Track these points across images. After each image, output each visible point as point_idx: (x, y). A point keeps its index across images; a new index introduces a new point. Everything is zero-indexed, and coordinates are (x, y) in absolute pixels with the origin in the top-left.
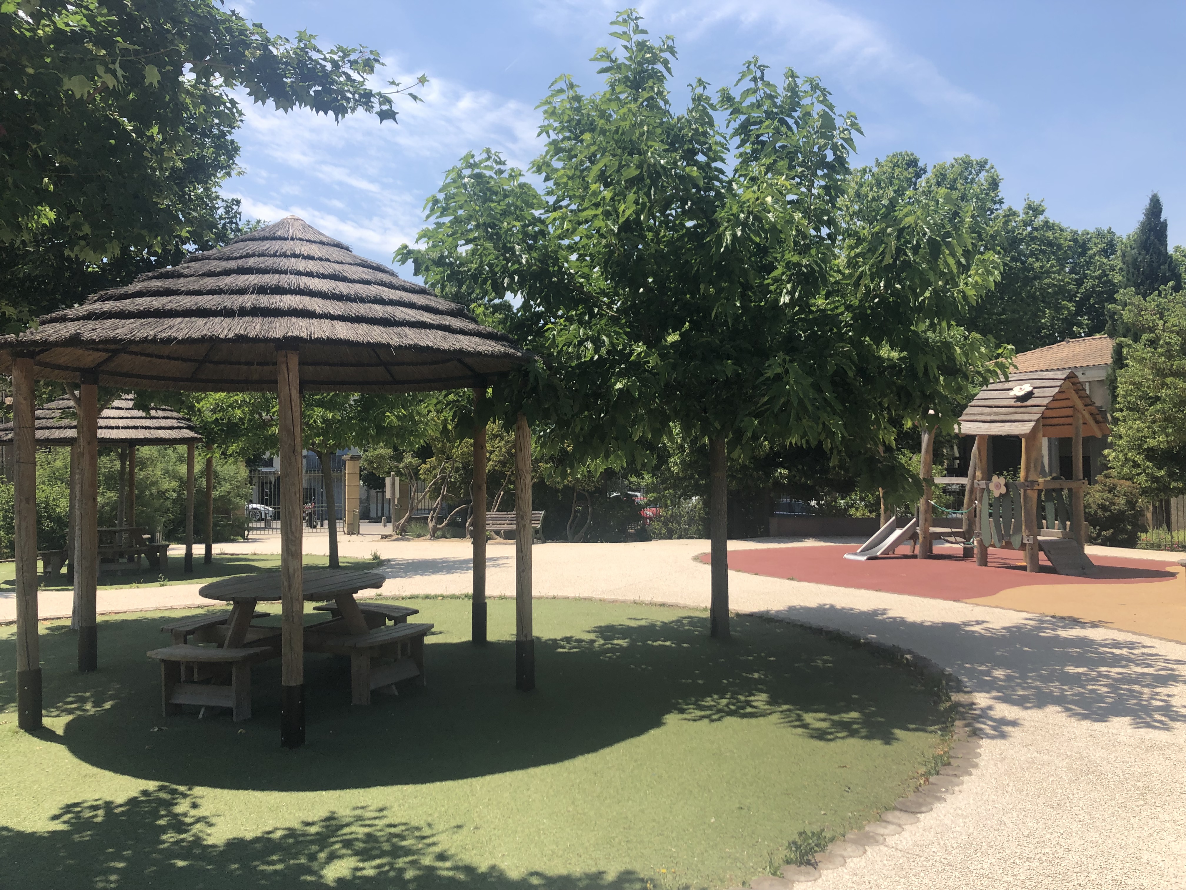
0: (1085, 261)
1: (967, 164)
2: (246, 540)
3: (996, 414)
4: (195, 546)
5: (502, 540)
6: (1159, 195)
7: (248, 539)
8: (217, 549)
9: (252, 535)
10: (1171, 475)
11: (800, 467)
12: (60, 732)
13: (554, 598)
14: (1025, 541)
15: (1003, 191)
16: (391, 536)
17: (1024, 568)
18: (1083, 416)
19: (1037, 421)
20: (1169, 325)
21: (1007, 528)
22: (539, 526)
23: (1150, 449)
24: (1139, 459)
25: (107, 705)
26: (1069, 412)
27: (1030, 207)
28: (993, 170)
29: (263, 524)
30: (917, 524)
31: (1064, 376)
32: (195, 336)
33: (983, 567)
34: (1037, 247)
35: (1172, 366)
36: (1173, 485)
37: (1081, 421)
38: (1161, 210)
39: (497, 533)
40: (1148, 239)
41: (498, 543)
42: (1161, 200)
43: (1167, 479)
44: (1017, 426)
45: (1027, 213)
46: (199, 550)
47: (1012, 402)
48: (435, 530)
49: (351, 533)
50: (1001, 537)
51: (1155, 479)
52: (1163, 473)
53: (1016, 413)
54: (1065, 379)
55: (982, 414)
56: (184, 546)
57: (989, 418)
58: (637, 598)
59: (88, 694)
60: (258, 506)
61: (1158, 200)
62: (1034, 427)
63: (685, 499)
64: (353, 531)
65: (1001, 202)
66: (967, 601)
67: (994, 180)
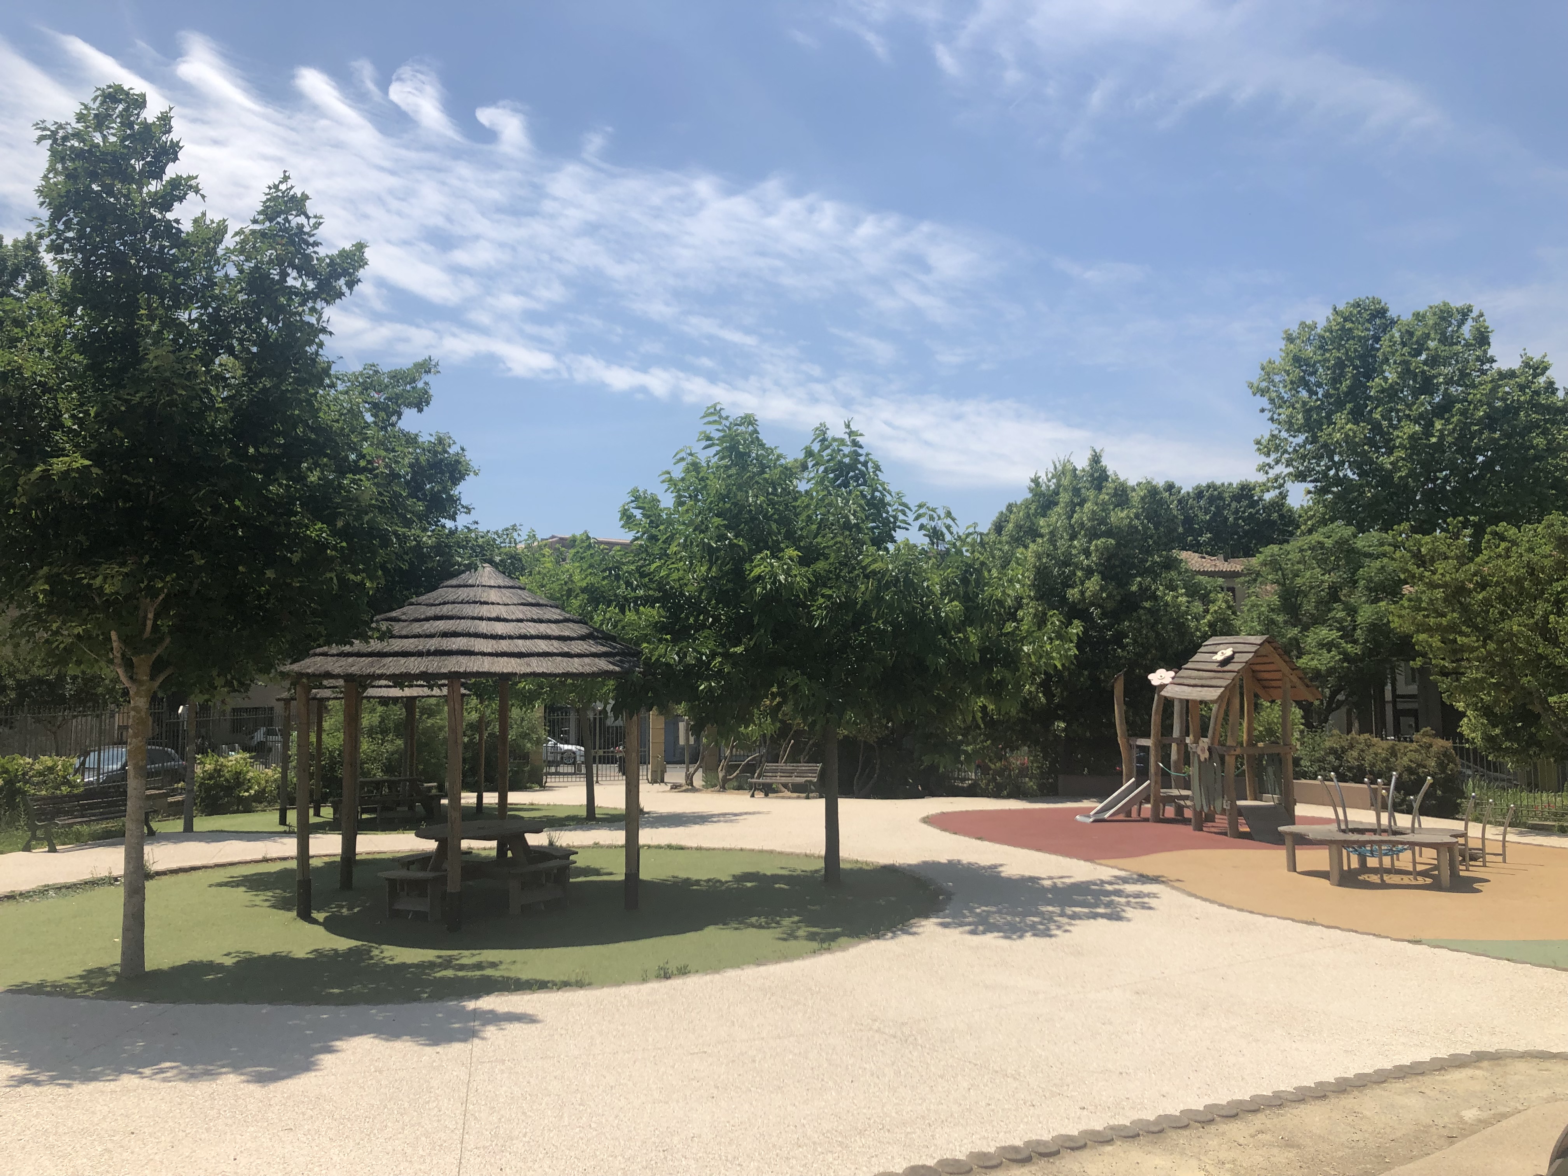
1: (1444, 315)
2: (543, 787)
3: (1201, 678)
4: (485, 794)
5: (789, 794)
7: (544, 787)
8: (514, 797)
9: (550, 781)
12: (321, 920)
13: (742, 850)
14: (1225, 807)
15: (1495, 345)
16: (681, 786)
17: (1225, 834)
19: (1226, 687)
21: (1213, 793)
22: (816, 780)
25: (356, 910)
26: (1279, 675)
27: (1528, 365)
28: (1481, 319)
29: (571, 769)
31: (1259, 642)
32: (397, 672)
33: (1197, 833)
34: (1540, 417)
37: (1289, 686)
39: (785, 786)
41: (783, 798)
44: (1211, 692)
45: (1525, 373)
46: (491, 798)
47: (1214, 667)
48: (725, 781)
49: (654, 781)
53: (1215, 678)
54: (1261, 645)
55: (1190, 678)
56: (476, 794)
57: (1193, 682)
58: (808, 852)
59: (344, 903)
60: (573, 748)
62: (1222, 693)
63: (1012, 751)
64: (658, 778)
65: (1492, 360)
66: (1097, 861)
67: (1483, 331)
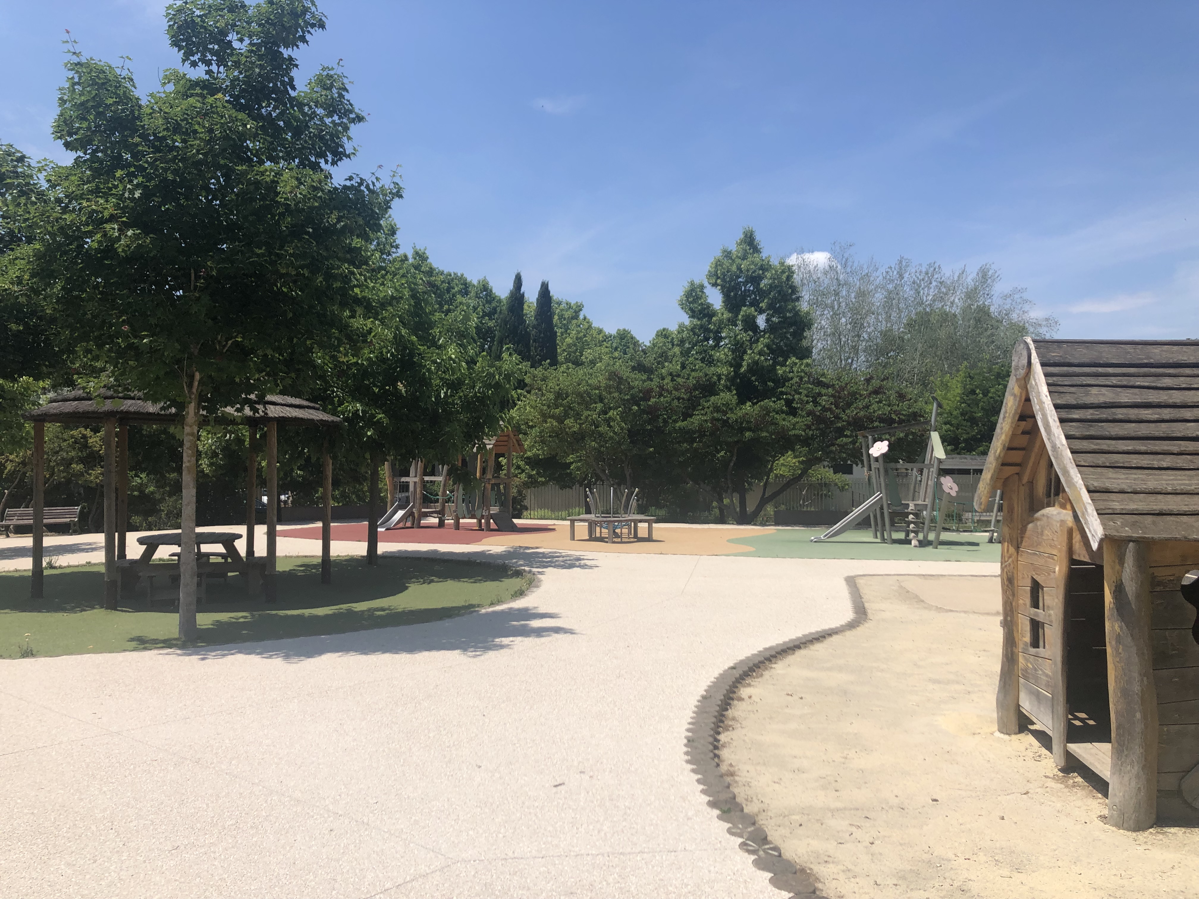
0: (449, 297)
6: (522, 274)
10: (538, 473)
11: (310, 469)
14: (484, 514)
15: (399, 238)
17: (482, 530)
18: (513, 442)
19: (494, 444)
20: (549, 387)
21: (473, 507)
23: (528, 458)
24: (521, 463)
26: (506, 438)
27: (417, 253)
28: (390, 219)
30: (413, 507)
33: (458, 531)
35: (550, 411)
36: (540, 479)
37: (512, 444)
38: (521, 285)
40: (513, 306)
42: (522, 277)
43: (537, 476)
45: (415, 259)
50: (469, 512)
51: (530, 476)
52: (534, 472)
61: (520, 277)
62: (492, 447)
65: (397, 247)
67: (393, 228)
